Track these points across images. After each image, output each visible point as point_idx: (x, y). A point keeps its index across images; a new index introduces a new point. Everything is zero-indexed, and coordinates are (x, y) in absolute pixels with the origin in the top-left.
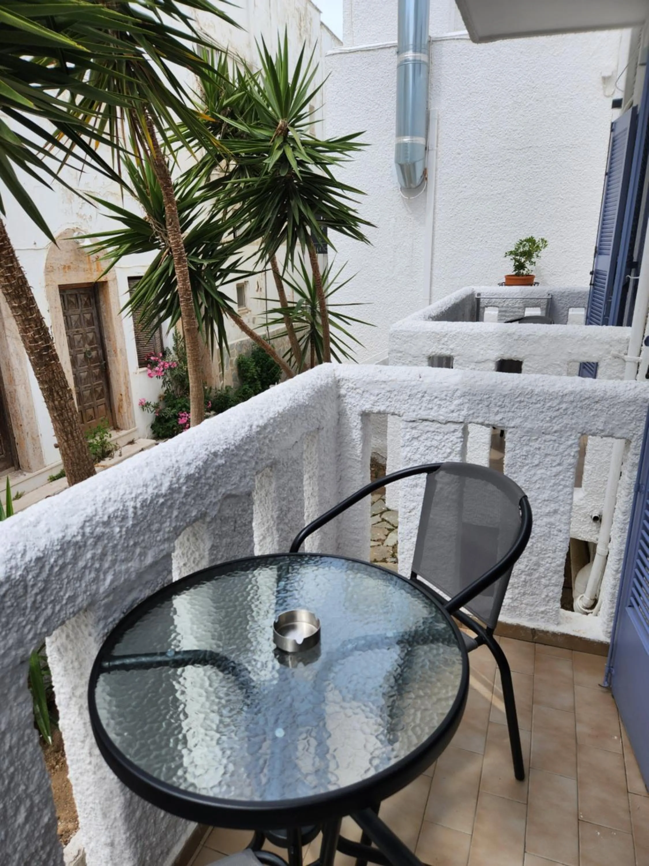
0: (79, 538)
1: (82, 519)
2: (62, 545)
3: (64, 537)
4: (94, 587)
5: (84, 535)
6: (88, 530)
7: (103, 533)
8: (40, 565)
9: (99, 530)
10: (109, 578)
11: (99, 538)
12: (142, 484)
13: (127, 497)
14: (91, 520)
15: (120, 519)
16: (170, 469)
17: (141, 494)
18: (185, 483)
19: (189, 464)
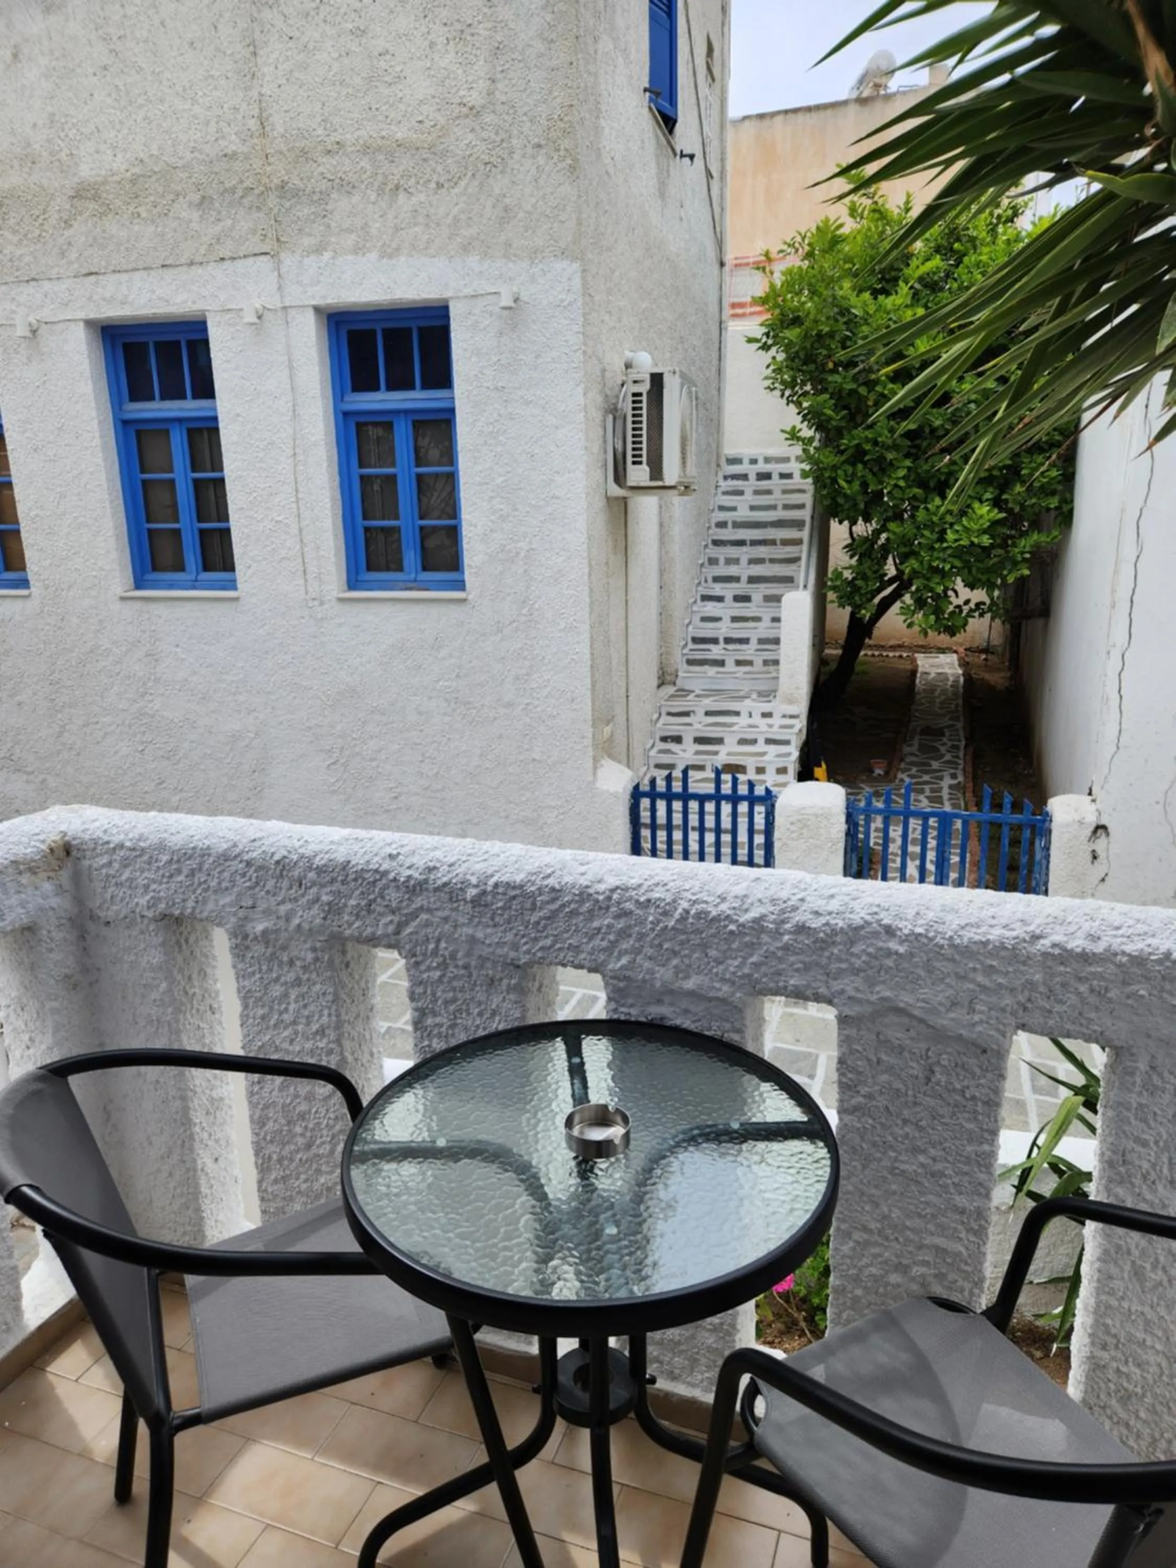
0: (601, 898)
1: (618, 883)
2: (581, 894)
3: (587, 887)
4: (602, 957)
5: (609, 898)
6: (615, 896)
7: (631, 912)
8: (553, 895)
9: (629, 906)
10: (624, 961)
11: (626, 914)
12: (719, 893)
13: (688, 895)
14: (626, 889)
15: (660, 911)
16: (780, 902)
17: (706, 902)
18: (790, 933)
19: (817, 913)
